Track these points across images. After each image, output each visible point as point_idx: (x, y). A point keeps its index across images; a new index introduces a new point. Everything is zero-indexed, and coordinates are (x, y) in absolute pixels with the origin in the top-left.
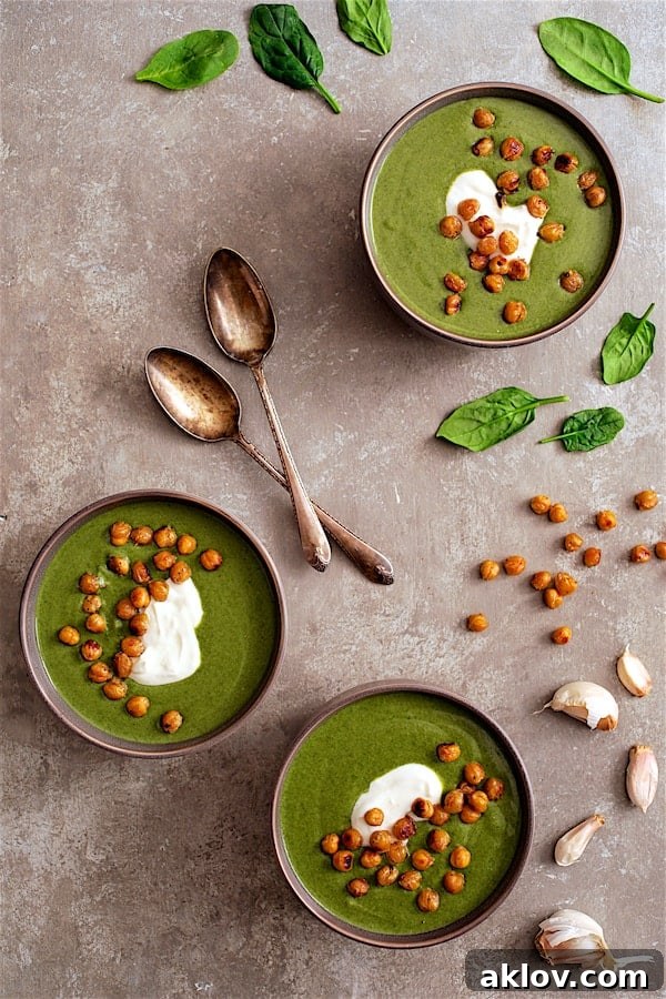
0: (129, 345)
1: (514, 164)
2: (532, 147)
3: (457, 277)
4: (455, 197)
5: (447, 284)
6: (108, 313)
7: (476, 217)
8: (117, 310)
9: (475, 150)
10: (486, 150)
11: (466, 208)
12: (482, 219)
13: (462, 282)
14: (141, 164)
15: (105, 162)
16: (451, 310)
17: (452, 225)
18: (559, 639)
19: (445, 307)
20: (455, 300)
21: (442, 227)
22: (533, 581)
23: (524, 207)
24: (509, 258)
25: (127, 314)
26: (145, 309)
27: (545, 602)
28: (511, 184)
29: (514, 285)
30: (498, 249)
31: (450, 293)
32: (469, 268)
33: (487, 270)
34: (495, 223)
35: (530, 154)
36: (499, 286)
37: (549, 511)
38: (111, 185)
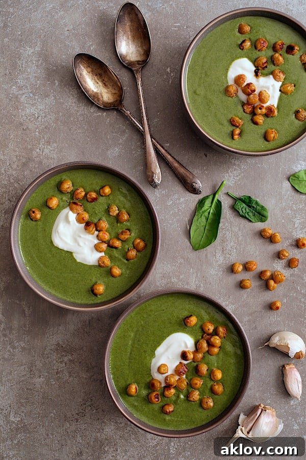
0: (44, 137)
1: (263, 52)
2: (273, 42)
3: (237, 119)
4: (232, 74)
5: (232, 123)
6: (32, 119)
7: (245, 84)
8: (38, 118)
9: (241, 46)
10: (248, 46)
11: (239, 79)
12: (249, 85)
13: (240, 121)
14: (54, 38)
15: (34, 37)
16: (236, 137)
17: (232, 90)
18: (274, 307)
19: (232, 135)
20: (237, 131)
21: (226, 91)
22: (261, 275)
23: (271, 76)
24: (265, 105)
25: (43, 120)
26: (53, 118)
27: (267, 287)
28: (263, 64)
29: (269, 120)
30: (259, 102)
31: (234, 128)
32: (243, 113)
33: (253, 113)
34: (256, 87)
35: (272, 46)
36: (261, 121)
37: (271, 237)
38: (37, 49)
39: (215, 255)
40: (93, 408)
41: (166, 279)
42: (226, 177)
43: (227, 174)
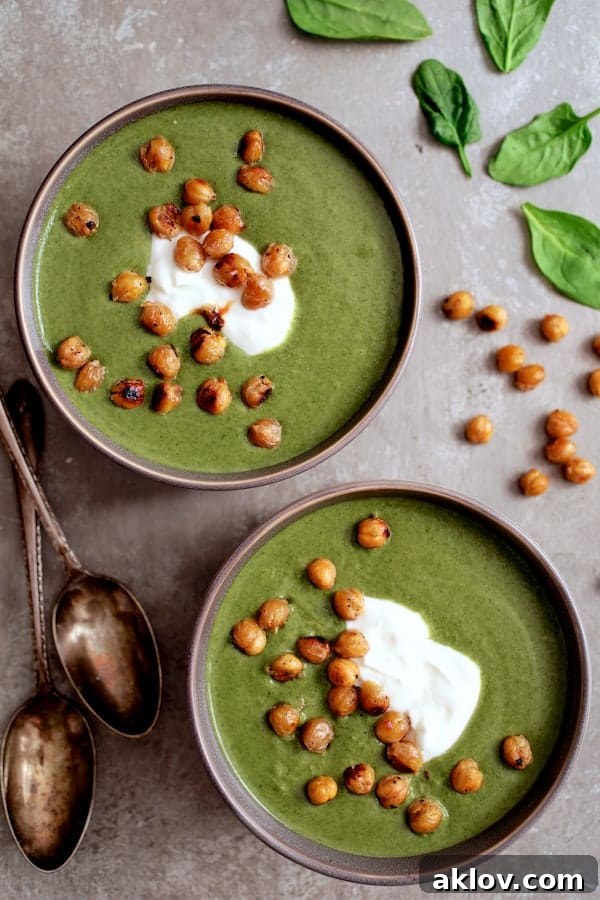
39: (449, 410)
40: (138, 817)
41: (322, 475)
42: (472, 204)
43: (477, 198)
